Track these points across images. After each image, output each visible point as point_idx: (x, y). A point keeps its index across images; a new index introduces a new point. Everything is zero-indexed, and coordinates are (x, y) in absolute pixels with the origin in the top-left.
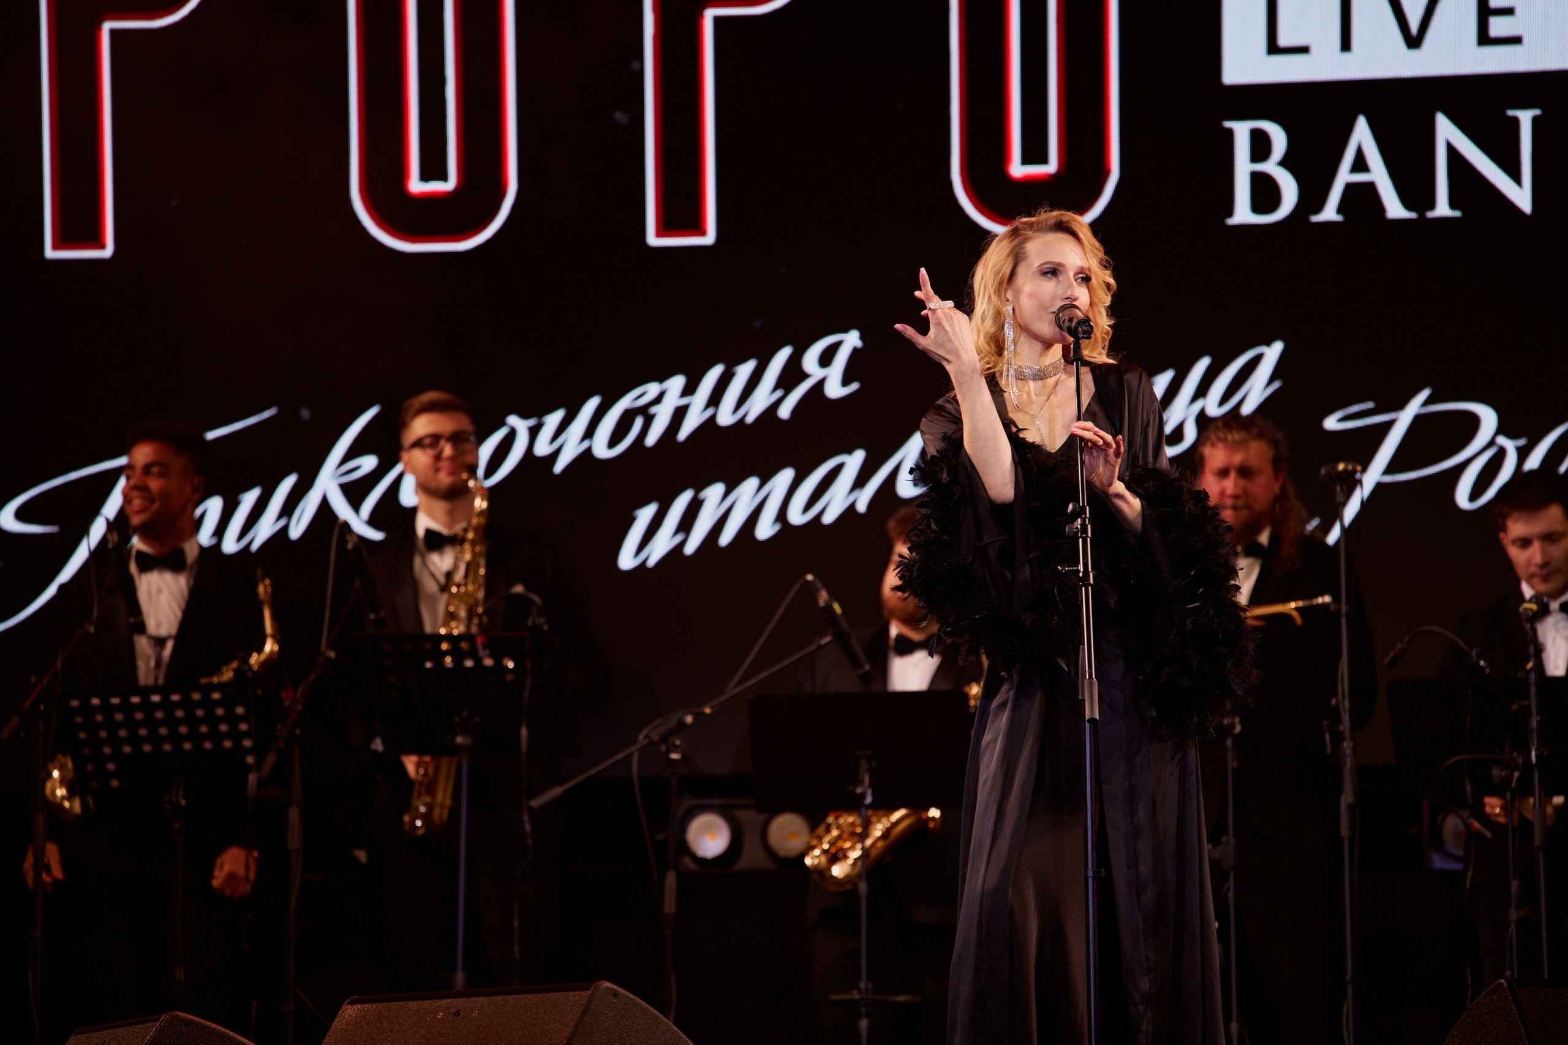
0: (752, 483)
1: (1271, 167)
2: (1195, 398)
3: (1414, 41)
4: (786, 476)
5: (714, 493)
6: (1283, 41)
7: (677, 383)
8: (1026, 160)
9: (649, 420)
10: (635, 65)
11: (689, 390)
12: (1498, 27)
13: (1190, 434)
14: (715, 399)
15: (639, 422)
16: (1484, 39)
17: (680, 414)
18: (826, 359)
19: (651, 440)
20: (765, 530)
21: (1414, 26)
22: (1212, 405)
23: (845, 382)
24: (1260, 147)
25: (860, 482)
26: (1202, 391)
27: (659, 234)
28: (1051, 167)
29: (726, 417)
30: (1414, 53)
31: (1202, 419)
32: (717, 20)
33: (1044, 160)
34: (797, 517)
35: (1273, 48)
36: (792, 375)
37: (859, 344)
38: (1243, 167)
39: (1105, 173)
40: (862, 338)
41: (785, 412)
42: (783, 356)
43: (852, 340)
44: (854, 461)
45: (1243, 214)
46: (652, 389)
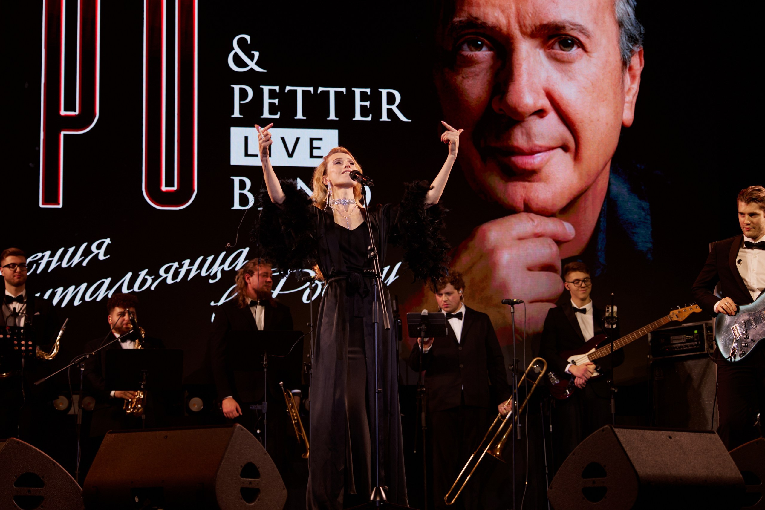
0: (73, 287)
1: (246, 192)
2: (220, 265)
3: (290, 155)
4: (84, 286)
5: (60, 290)
6: (250, 153)
7: (48, 253)
8: (166, 186)
9: (38, 265)
10: (37, 148)
11: (52, 255)
12: (316, 152)
13: (219, 276)
14: (61, 259)
15: (35, 265)
16: (312, 156)
17: (49, 263)
18: (99, 247)
19: (38, 272)
20: (77, 303)
21: (290, 152)
22: (226, 267)
23: (105, 255)
24: (242, 185)
25: (109, 288)
26: (223, 262)
27: (43, 204)
28: (175, 188)
29: (64, 265)
30: (290, 159)
31: (223, 271)
32: (65, 135)
33: (173, 186)
34: (87, 298)
35: (247, 155)
36: (87, 252)
37: (110, 242)
38: (237, 191)
39: (193, 191)
40: (111, 240)
41: (84, 264)
42: (85, 245)
43: (108, 241)
44: (108, 281)
45: (237, 206)
46: (40, 255)
